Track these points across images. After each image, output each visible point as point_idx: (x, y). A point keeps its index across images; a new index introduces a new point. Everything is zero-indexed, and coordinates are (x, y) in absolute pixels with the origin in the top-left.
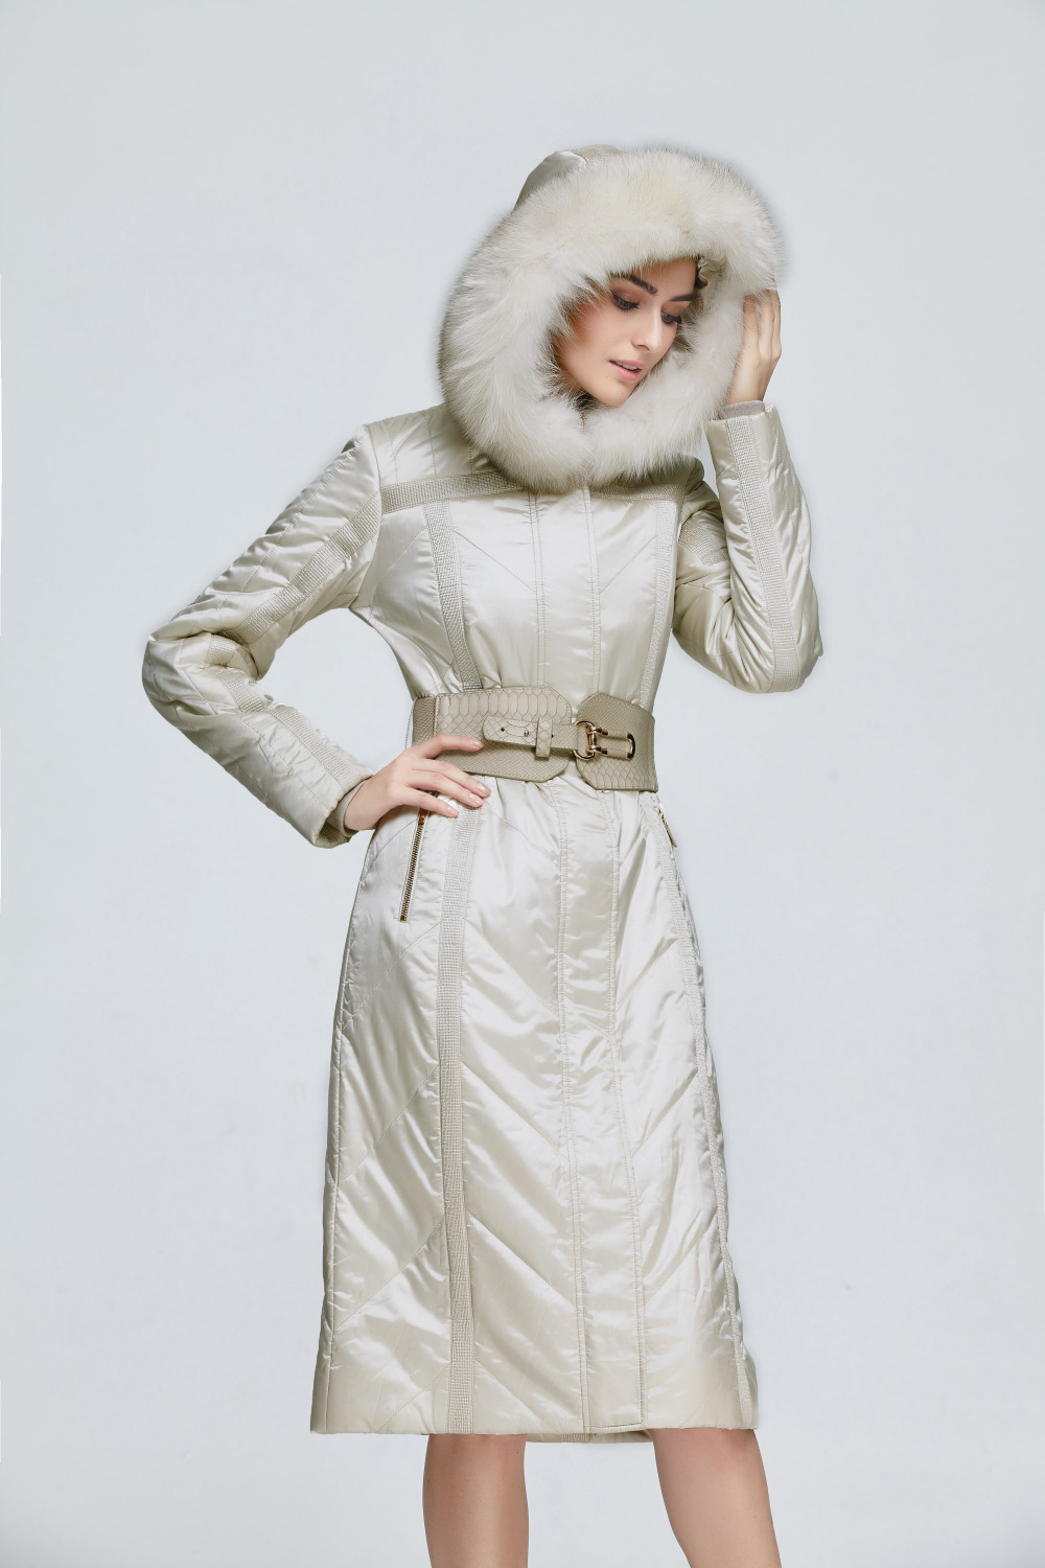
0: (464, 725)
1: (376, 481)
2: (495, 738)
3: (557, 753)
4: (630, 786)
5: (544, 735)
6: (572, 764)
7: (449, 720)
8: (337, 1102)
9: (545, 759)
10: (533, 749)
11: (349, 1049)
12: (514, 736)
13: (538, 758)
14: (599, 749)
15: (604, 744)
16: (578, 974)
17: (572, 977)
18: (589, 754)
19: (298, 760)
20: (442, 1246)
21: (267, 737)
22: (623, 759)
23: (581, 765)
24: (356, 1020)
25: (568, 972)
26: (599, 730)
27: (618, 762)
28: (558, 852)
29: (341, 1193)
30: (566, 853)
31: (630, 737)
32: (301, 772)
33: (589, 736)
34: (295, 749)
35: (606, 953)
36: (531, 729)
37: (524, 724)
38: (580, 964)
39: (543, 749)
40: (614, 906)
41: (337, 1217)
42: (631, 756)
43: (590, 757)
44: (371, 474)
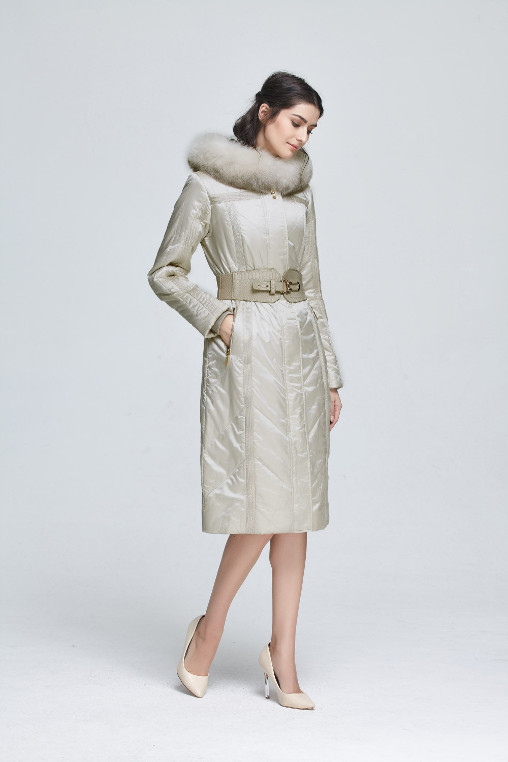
0: (243, 283)
1: (206, 194)
2: (257, 289)
3: (278, 292)
4: (300, 300)
5: (273, 287)
6: (282, 296)
7: (238, 281)
8: (204, 419)
9: (273, 295)
10: (270, 291)
11: (209, 401)
12: (263, 288)
13: (271, 295)
14: (290, 289)
15: (291, 287)
16: (290, 373)
17: (288, 373)
18: (287, 291)
19: (199, 309)
20: (244, 469)
21: (188, 302)
22: (297, 291)
23: (285, 295)
24: (212, 391)
25: (287, 372)
26: (290, 283)
27: (295, 293)
28: (280, 329)
29: (206, 451)
30: (283, 330)
31: (298, 283)
32: (200, 313)
33: (286, 285)
34: (198, 306)
35: (299, 363)
36: (268, 284)
37: (266, 283)
38: (291, 368)
39: (273, 291)
40: (301, 347)
41: (204, 459)
42: (299, 289)
43: (288, 293)
44: (205, 192)
